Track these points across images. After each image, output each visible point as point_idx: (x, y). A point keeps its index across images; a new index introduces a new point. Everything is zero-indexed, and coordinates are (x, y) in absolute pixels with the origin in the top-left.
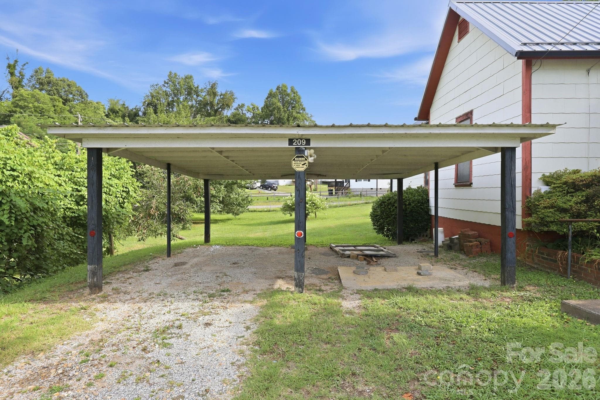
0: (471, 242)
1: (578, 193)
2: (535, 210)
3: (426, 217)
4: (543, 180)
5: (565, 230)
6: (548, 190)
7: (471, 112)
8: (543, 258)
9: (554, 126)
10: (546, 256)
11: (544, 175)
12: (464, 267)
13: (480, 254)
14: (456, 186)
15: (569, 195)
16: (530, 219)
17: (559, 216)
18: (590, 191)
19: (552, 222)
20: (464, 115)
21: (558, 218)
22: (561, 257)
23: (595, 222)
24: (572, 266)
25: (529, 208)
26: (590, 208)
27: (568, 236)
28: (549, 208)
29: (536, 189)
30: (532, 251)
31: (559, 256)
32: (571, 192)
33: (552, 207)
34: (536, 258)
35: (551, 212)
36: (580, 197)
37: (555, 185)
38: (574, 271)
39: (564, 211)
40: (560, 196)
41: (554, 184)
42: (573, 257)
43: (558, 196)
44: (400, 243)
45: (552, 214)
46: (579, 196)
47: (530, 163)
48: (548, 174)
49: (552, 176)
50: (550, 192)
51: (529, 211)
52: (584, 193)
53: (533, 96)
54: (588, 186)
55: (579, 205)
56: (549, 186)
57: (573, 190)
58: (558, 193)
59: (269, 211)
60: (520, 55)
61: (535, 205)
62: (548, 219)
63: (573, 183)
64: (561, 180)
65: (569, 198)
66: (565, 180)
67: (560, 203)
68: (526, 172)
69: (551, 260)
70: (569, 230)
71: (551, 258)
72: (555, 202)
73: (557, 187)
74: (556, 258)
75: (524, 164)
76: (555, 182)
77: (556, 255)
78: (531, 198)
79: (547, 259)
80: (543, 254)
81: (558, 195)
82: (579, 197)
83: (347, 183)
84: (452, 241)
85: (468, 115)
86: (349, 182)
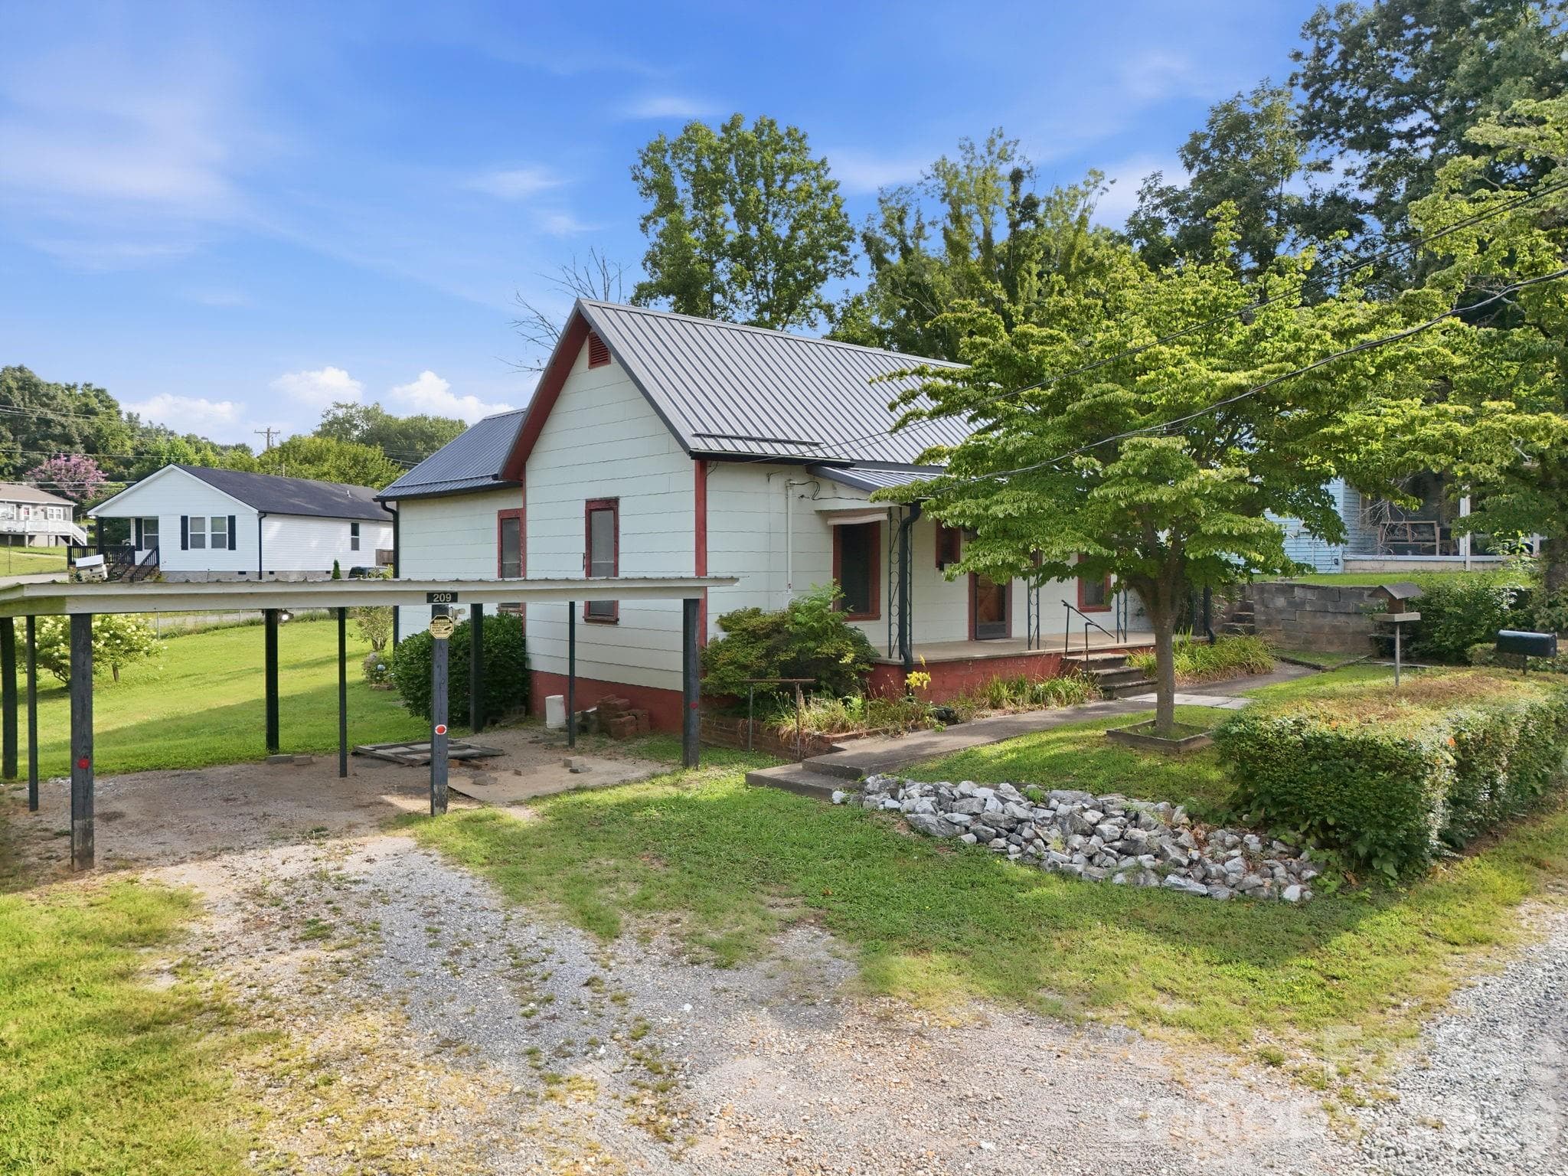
0: (621, 716)
1: (759, 645)
3: (520, 675)
4: (721, 624)
5: (746, 693)
6: (727, 638)
7: (616, 502)
8: (721, 730)
10: (725, 727)
11: (721, 616)
12: (625, 755)
13: (638, 735)
14: (588, 621)
15: (749, 646)
16: (707, 680)
18: (770, 642)
19: (732, 683)
20: (602, 501)
21: (739, 677)
23: (777, 682)
24: (753, 737)
26: (771, 663)
27: (749, 700)
28: (730, 664)
29: (712, 636)
31: (740, 726)
32: (751, 643)
33: (732, 662)
34: (713, 732)
35: (730, 670)
36: (761, 650)
37: (735, 632)
38: (755, 742)
39: (744, 667)
41: (733, 629)
42: (754, 725)
43: (737, 648)
44: (478, 729)
45: (732, 672)
46: (759, 648)
48: (726, 615)
49: (730, 618)
50: (728, 642)
51: (704, 667)
52: (764, 645)
53: (708, 507)
54: (767, 636)
55: (759, 661)
56: (727, 632)
57: (753, 640)
58: (737, 643)
60: (696, 456)
61: (713, 660)
62: (728, 680)
63: (754, 631)
64: (740, 625)
65: (749, 650)
66: (744, 624)
67: (740, 655)
69: (732, 732)
70: (750, 693)
71: (730, 729)
72: (735, 656)
73: (737, 634)
74: (737, 729)
76: (733, 626)
77: (737, 725)
78: (707, 649)
79: (727, 732)
80: (722, 725)
81: (738, 646)
83: (149, 551)
84: (585, 717)
85: (610, 505)
86: (157, 549)
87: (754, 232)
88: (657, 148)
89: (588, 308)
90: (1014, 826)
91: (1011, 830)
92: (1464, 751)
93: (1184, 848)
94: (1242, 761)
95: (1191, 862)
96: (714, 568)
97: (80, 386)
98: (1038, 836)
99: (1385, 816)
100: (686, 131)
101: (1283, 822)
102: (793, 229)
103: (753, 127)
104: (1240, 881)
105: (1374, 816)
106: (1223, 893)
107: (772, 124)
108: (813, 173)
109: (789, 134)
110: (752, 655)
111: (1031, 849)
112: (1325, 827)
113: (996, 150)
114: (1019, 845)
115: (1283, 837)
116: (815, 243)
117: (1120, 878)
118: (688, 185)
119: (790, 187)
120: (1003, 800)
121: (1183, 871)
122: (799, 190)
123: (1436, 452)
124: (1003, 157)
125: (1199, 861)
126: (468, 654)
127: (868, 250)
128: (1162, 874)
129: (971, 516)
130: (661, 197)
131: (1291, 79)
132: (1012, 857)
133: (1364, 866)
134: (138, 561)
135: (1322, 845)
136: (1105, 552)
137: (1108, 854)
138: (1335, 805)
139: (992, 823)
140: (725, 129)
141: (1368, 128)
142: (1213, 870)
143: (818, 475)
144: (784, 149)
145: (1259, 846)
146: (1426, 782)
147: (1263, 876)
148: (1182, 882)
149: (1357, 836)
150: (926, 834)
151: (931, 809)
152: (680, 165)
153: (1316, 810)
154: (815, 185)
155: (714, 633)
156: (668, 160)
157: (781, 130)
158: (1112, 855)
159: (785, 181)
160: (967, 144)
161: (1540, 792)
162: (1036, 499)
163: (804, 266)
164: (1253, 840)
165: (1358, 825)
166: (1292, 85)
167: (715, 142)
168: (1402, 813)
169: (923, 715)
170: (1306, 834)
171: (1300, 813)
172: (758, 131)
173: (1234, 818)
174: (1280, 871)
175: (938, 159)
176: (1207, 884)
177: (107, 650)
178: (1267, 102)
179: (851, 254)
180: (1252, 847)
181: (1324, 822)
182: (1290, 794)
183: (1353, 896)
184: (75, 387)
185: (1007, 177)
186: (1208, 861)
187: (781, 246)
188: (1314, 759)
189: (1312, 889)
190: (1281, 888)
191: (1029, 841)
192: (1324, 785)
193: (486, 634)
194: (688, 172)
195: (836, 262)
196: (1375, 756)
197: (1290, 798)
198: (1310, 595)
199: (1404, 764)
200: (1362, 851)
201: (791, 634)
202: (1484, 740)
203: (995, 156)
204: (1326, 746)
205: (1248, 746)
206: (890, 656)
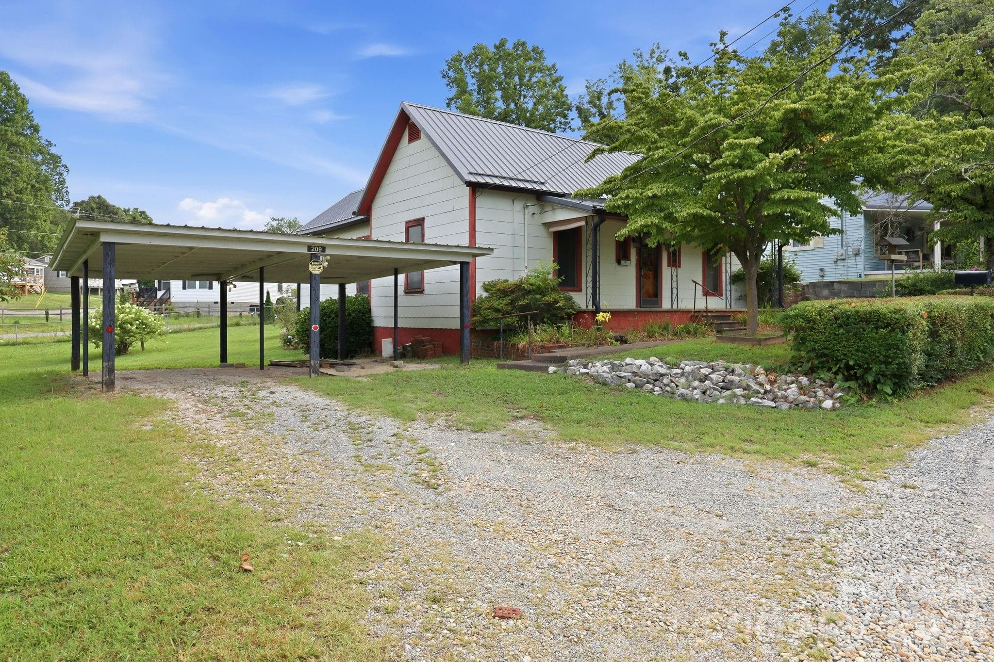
0: (425, 346)
1: (507, 297)
2: (478, 312)
3: (368, 329)
4: (484, 287)
5: (499, 325)
6: (488, 295)
7: (423, 219)
8: (484, 349)
9: (492, 250)
10: (486, 347)
11: (484, 283)
12: (426, 363)
13: (435, 356)
14: (406, 293)
15: (501, 299)
17: (495, 315)
18: (514, 296)
19: (490, 319)
20: (415, 220)
24: (502, 350)
25: (475, 311)
26: (514, 308)
27: (500, 329)
28: (488, 309)
30: (476, 346)
31: (495, 345)
32: (502, 297)
33: (490, 308)
34: (479, 351)
35: (489, 312)
37: (492, 292)
39: (497, 311)
42: (503, 344)
43: (494, 300)
48: (487, 283)
49: (489, 284)
50: (489, 297)
52: (510, 298)
53: (477, 217)
54: (512, 292)
55: (507, 306)
56: (488, 292)
57: (503, 295)
58: (494, 298)
59: (13, 344)
60: (469, 184)
61: (479, 308)
62: (488, 317)
63: (504, 290)
64: (496, 288)
65: (501, 301)
66: (498, 287)
67: (495, 304)
68: (472, 280)
69: (490, 350)
70: (501, 325)
71: (490, 347)
72: (492, 304)
74: (493, 347)
76: (492, 289)
77: (493, 345)
78: (476, 302)
80: (485, 345)
82: (507, 300)
83: (164, 291)
84: (405, 348)
85: (419, 222)
86: (169, 289)
87: (512, 106)
88: (457, 59)
89: (409, 107)
90: (657, 378)
91: (656, 380)
92: (934, 324)
93: (761, 385)
94: (797, 331)
95: (766, 392)
96: (480, 241)
97: (131, 210)
98: (672, 382)
99: (885, 356)
100: (474, 49)
101: (822, 368)
102: (535, 104)
103: (513, 46)
104: (795, 400)
105: (878, 357)
106: (785, 406)
107: (524, 44)
108: (547, 72)
109: (534, 50)
110: (503, 304)
111: (668, 388)
112: (848, 368)
113: (656, 56)
114: (661, 388)
115: (822, 376)
116: (548, 113)
117: (722, 401)
118: (474, 81)
119: (534, 80)
120: (652, 365)
121: (760, 396)
122: (540, 81)
123: (914, 154)
124: (660, 60)
125: (770, 391)
126: (337, 316)
127: (580, 117)
128: (747, 397)
129: (632, 199)
130: (458, 87)
131: (830, 8)
132: (656, 393)
133: (871, 390)
134: (159, 297)
135: (847, 379)
136: (713, 214)
137: (715, 389)
138: (854, 353)
139: (645, 375)
140: (496, 47)
141: (877, 36)
142: (779, 394)
143: (544, 201)
144: (531, 59)
145: (808, 383)
146: (910, 333)
147: (810, 397)
148: (760, 401)
149: (868, 370)
150: (604, 384)
151: (608, 371)
152: (470, 69)
153: (842, 357)
154: (548, 80)
155: (480, 293)
156: (463, 66)
157: (530, 48)
158: (717, 390)
159: (530, 77)
160: (638, 52)
161: (982, 359)
162: (672, 187)
163: (543, 124)
164: (804, 380)
165: (867, 363)
166: (830, 12)
167: (491, 55)
168: (894, 353)
169: (606, 338)
170: (836, 373)
171: (833, 360)
172: (516, 48)
173: (793, 369)
174: (820, 393)
175: (621, 62)
176: (775, 402)
177: (138, 331)
178: (816, 23)
179: (570, 119)
180: (803, 383)
181: (847, 365)
182: (826, 348)
183: (865, 405)
184: (129, 210)
185: (662, 72)
186: (776, 390)
187: (528, 115)
188: (841, 326)
189: (840, 403)
190: (821, 402)
191: (666, 385)
192: (847, 341)
193: (348, 305)
194: (474, 72)
195: (561, 123)
196: (878, 320)
197: (826, 351)
198: (844, 288)
199: (896, 323)
200: (870, 379)
201: (525, 290)
202: (946, 318)
203: (654, 60)
204: (848, 318)
205: (800, 322)
206: (587, 306)
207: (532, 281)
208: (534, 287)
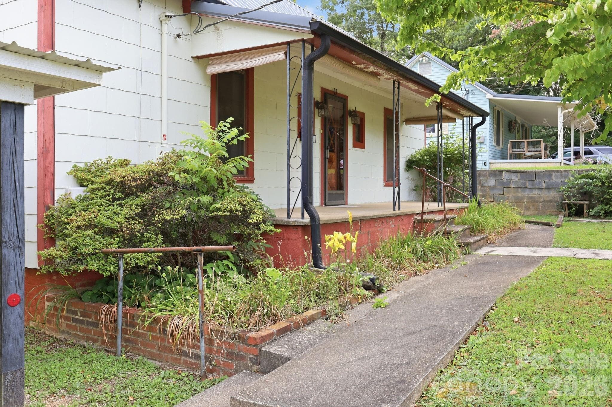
1: (130, 201)
2: (61, 231)
4: (75, 176)
5: (112, 268)
6: (83, 194)
8: (75, 320)
10: (81, 316)
11: (75, 166)
15: (116, 203)
16: (52, 251)
17: (102, 243)
19: (90, 255)
21: (101, 245)
22: (105, 318)
23: (159, 252)
24: (125, 331)
25: (51, 229)
27: (117, 279)
28: (86, 228)
29: (63, 192)
30: (56, 309)
31: (103, 316)
32: (119, 199)
33: (91, 226)
34: (63, 323)
35: (88, 236)
36: (133, 208)
37: (95, 186)
38: (127, 341)
39: (110, 232)
40: (102, 205)
41: (93, 183)
42: (125, 314)
43: (99, 206)
45: (91, 239)
46: (131, 206)
47: (52, 144)
48: (82, 166)
49: (87, 170)
50: (86, 199)
51: (50, 234)
52: (138, 201)
54: (143, 188)
55: (132, 222)
56: (85, 186)
57: (120, 195)
58: (98, 200)
61: (61, 223)
62: (84, 250)
64: (102, 178)
65: (116, 209)
66: (109, 177)
68: (45, 160)
69: (89, 323)
70: (119, 269)
71: (89, 320)
72: (96, 217)
73: (97, 189)
74: (98, 320)
75: (42, 145)
76: (93, 179)
77: (97, 314)
78: (54, 209)
79: (82, 322)
80: (75, 313)
81: (99, 204)
198: (514, 177)
201: (175, 185)
206: (289, 215)
207: (194, 164)
208: (196, 179)
